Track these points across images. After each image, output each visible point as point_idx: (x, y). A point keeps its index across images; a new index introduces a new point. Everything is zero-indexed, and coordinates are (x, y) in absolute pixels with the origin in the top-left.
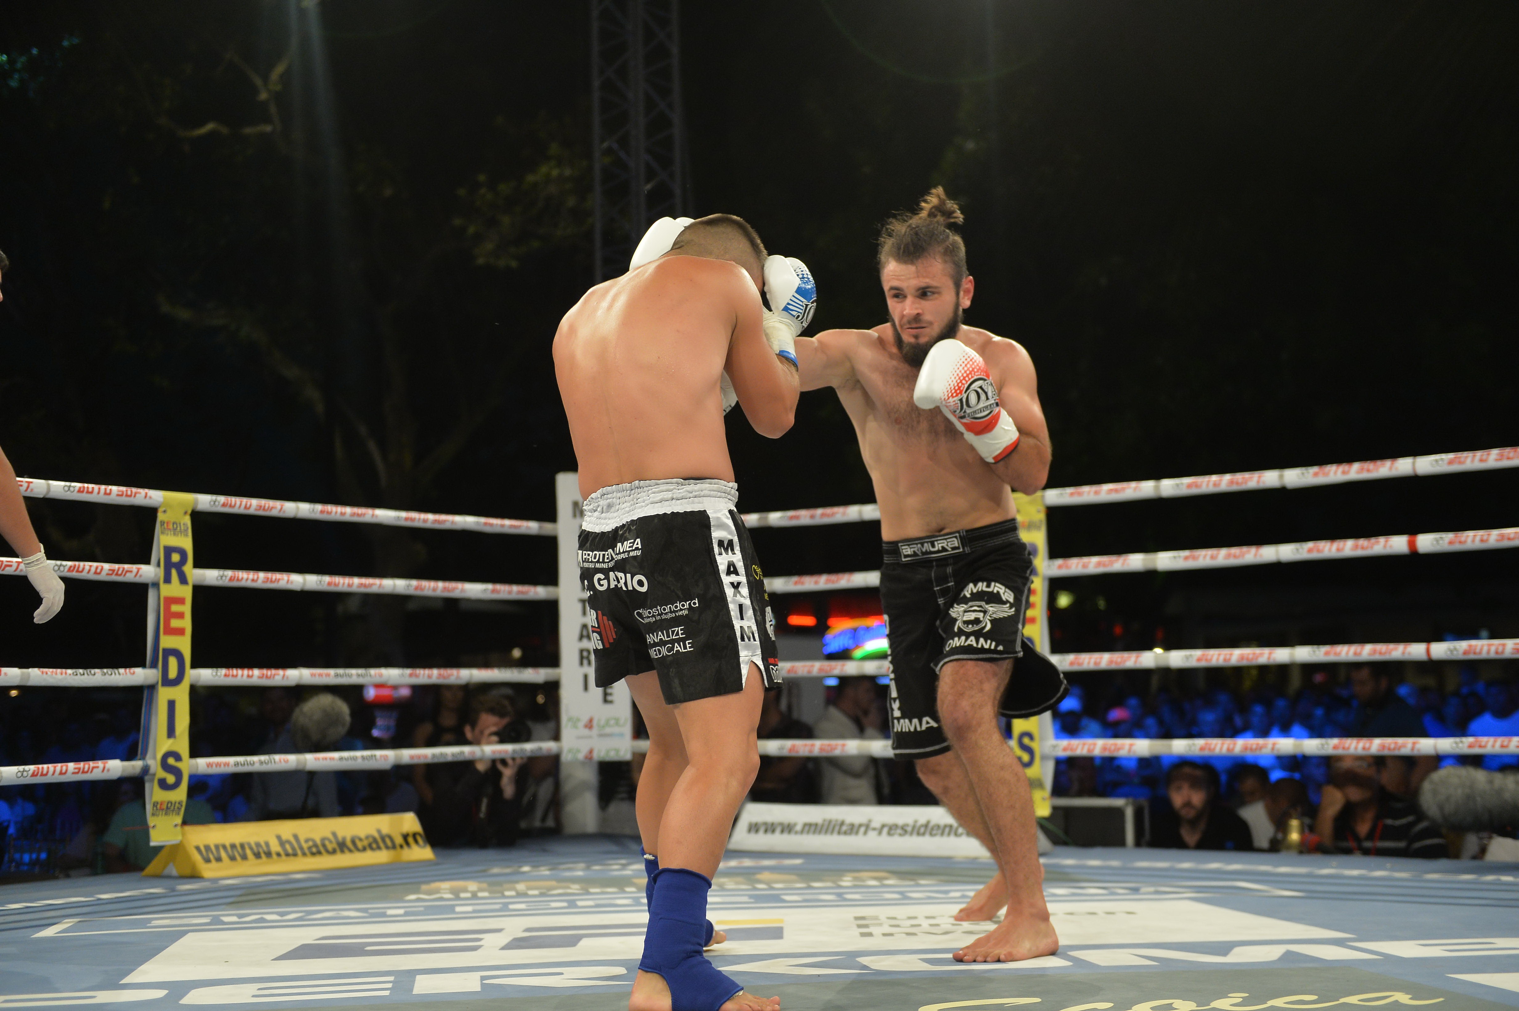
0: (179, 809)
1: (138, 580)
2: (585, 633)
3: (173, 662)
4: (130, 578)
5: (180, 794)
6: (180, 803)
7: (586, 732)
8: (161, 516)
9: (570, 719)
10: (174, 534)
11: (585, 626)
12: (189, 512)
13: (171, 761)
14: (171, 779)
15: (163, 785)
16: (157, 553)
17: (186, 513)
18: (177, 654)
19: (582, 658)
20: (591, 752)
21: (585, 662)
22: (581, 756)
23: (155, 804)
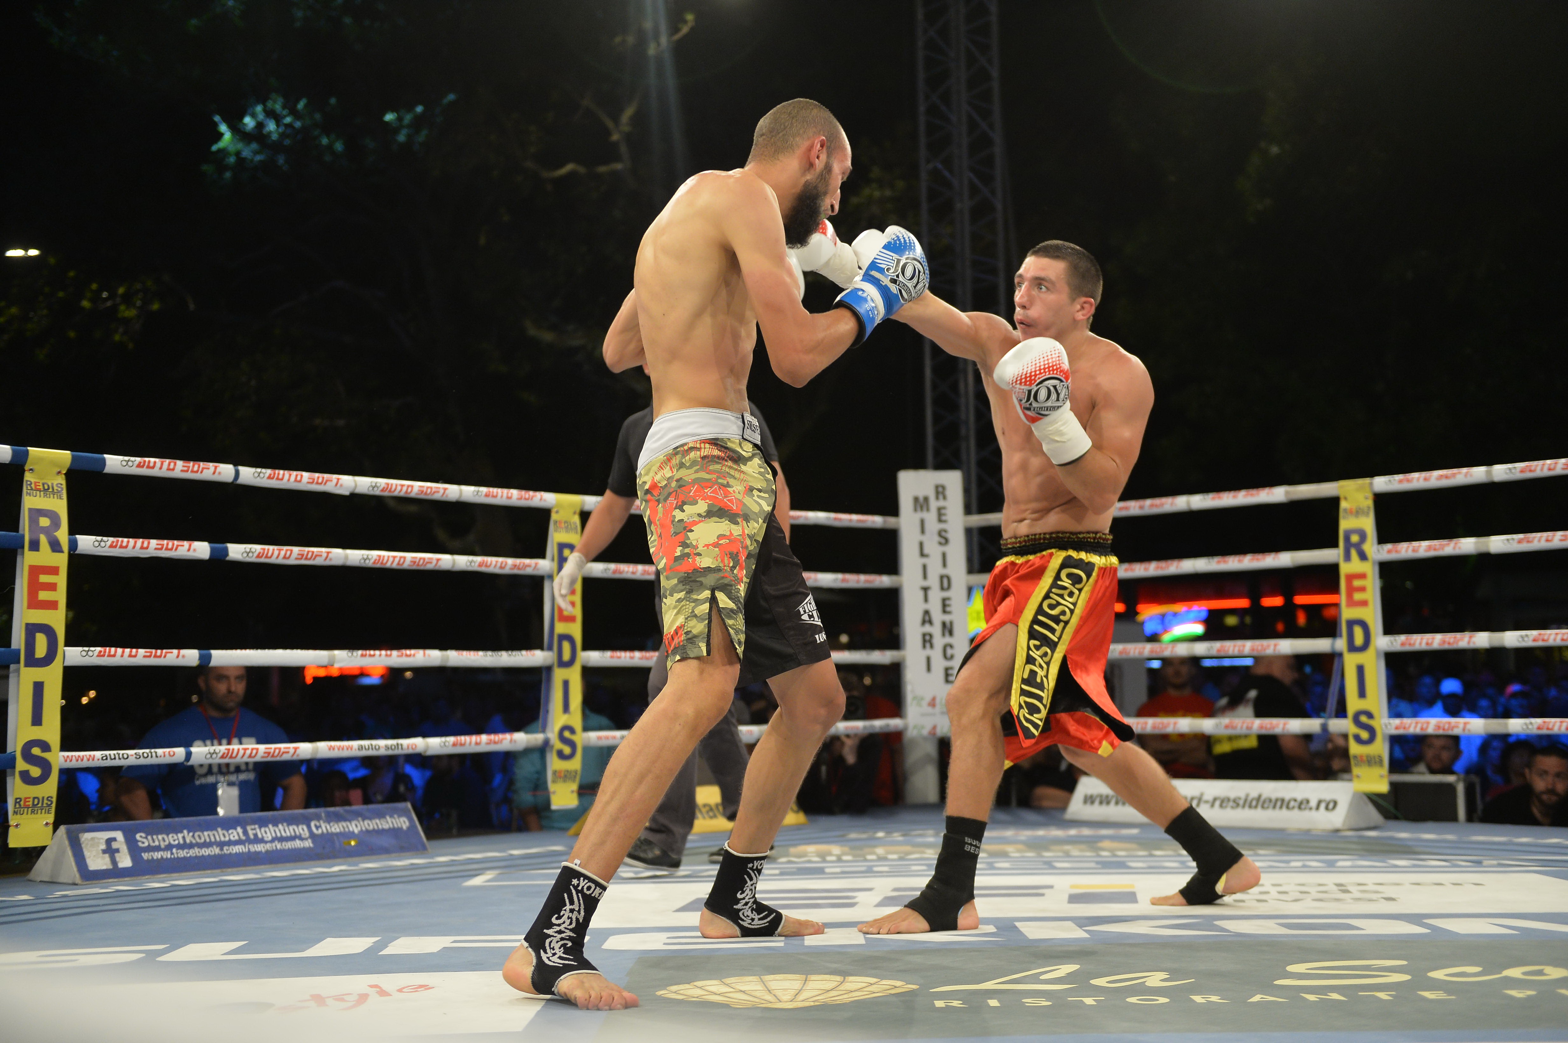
0: (575, 777)
1: (536, 573)
2: (927, 618)
3: (566, 646)
4: (529, 571)
5: (576, 764)
6: (576, 772)
7: (930, 710)
8: (554, 517)
9: (915, 698)
10: (567, 532)
11: (927, 612)
12: (578, 511)
13: (567, 734)
14: (567, 750)
15: (561, 755)
16: (551, 549)
17: (575, 513)
18: (569, 638)
19: (924, 641)
20: (934, 727)
21: (928, 645)
22: (925, 732)
23: (555, 772)
